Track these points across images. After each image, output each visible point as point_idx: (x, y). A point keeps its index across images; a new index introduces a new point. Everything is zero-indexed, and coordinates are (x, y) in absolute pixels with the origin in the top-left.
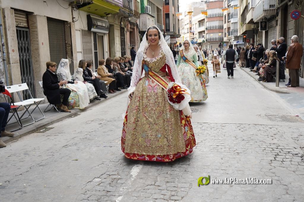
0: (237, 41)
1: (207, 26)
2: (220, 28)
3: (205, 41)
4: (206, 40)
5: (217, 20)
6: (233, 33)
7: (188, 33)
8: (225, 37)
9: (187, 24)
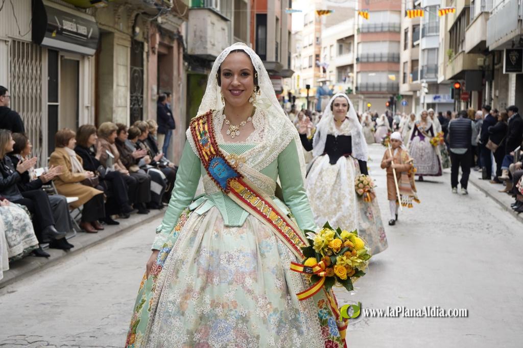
0: (434, 95)
1: (360, 52)
2: (391, 60)
3: (352, 91)
4: (357, 88)
5: (385, 41)
6: (424, 76)
7: (310, 67)
8: (404, 82)
9: (310, 45)
